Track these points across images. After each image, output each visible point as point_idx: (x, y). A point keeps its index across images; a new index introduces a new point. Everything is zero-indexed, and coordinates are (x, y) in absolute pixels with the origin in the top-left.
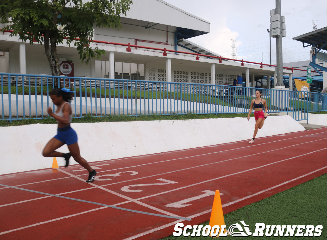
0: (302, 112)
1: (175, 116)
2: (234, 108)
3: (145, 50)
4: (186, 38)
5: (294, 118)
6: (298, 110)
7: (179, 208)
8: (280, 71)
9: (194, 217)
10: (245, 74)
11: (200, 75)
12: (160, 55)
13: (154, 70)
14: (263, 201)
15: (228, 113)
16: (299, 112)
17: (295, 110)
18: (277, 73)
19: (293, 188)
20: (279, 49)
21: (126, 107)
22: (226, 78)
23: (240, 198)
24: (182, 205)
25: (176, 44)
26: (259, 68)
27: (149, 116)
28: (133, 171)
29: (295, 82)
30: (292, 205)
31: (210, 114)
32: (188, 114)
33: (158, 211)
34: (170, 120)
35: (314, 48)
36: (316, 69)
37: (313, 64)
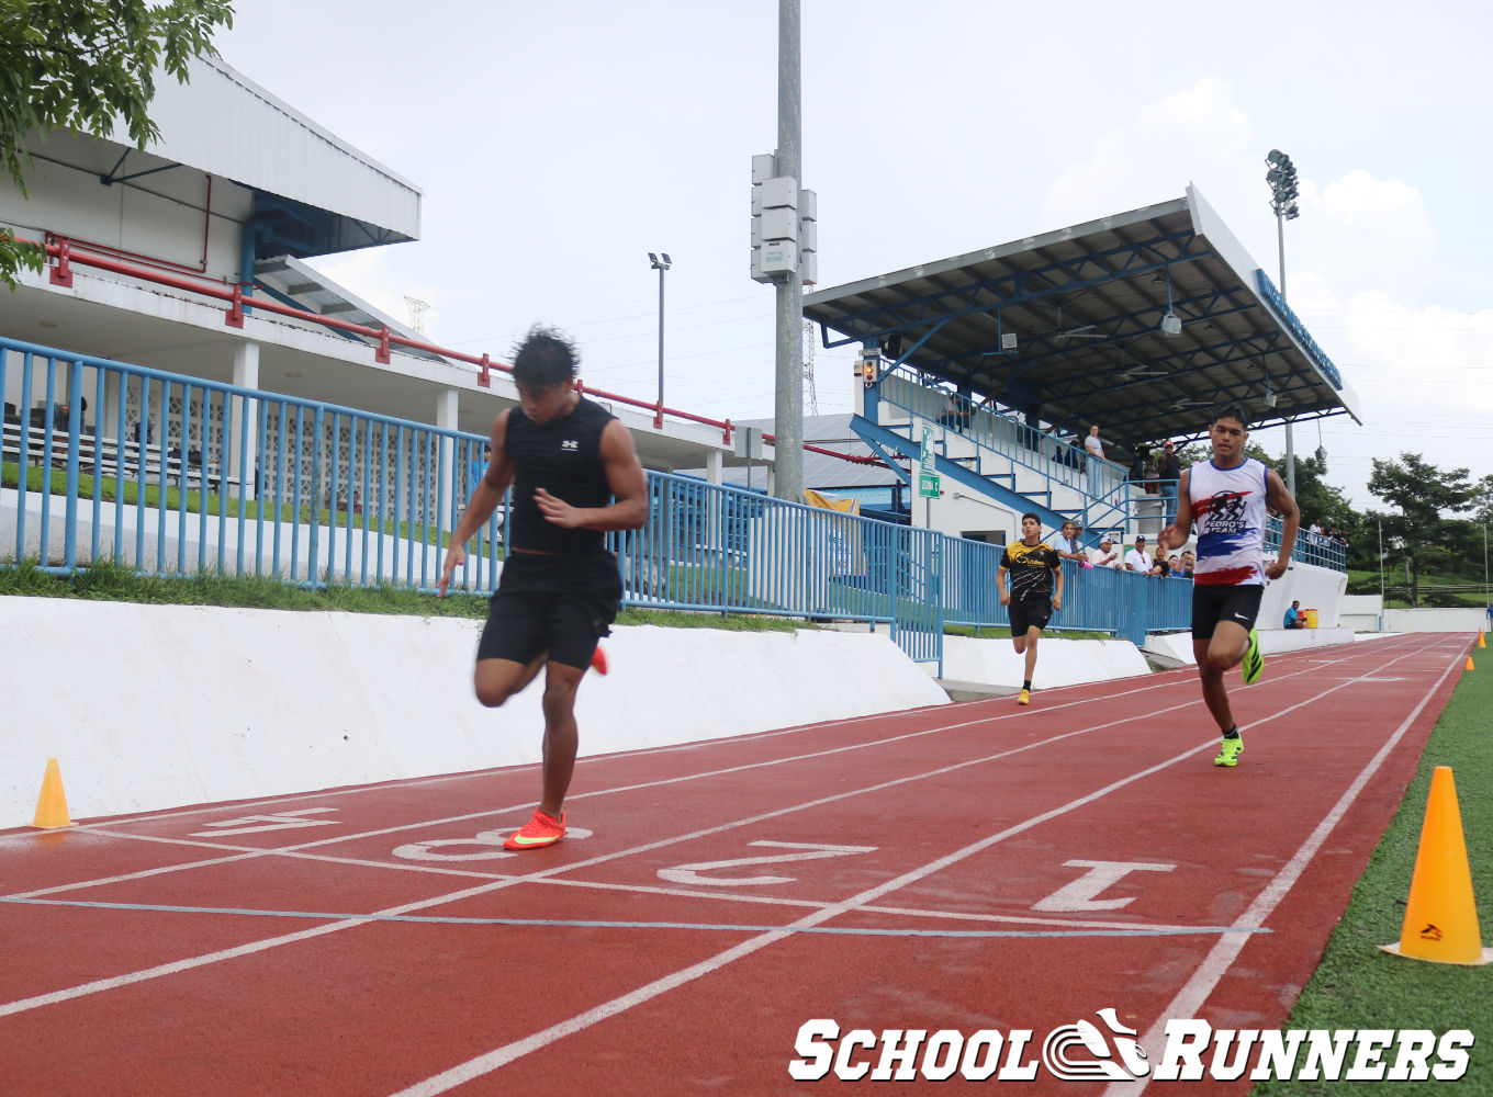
3: (140, 289)
4: (297, 255)
12: (211, 317)
20: (792, 335)
25: (247, 278)
35: (870, 352)
36: (877, 448)
37: (865, 424)
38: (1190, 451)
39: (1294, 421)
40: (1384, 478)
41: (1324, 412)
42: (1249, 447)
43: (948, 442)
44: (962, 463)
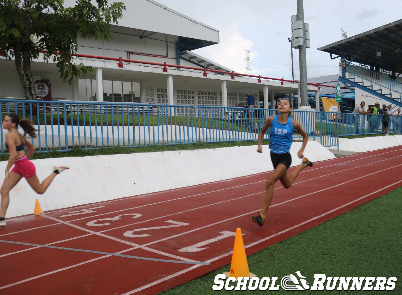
0: (331, 136)
1: (181, 146)
2: (252, 134)
3: (140, 66)
4: (190, 50)
5: (321, 144)
6: (326, 134)
7: (195, 252)
8: (304, 89)
9: (213, 261)
10: (263, 92)
11: (209, 94)
12: (159, 71)
13: (152, 90)
14: (290, 240)
15: (245, 140)
16: (328, 136)
17: (323, 134)
18: (301, 90)
19: (322, 224)
20: (303, 62)
21: (121, 137)
22: (241, 97)
23: (263, 238)
24: (198, 249)
25: (178, 57)
26: (280, 85)
27: (149, 146)
28: (135, 213)
29: (322, 101)
30: (322, 243)
31: (222, 142)
32: (196, 143)
33: (171, 257)
34: (176, 150)
35: (343, 60)
36: (346, 85)
37: (342, 79)
43: (364, 82)
44: (368, 87)
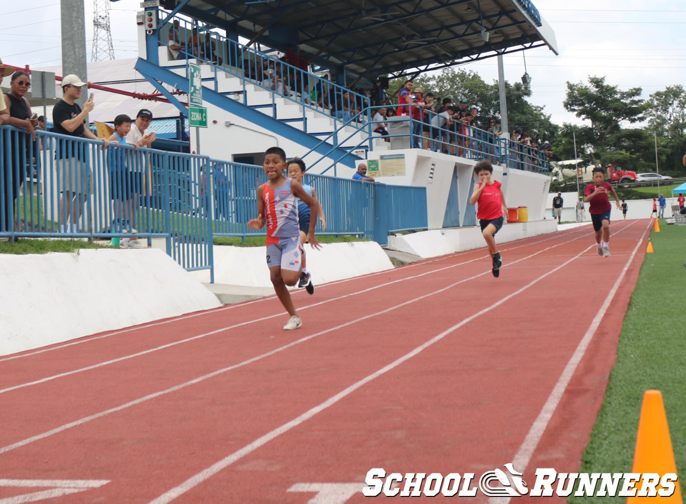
35: (150, 5)
36: (159, 86)
37: (148, 65)
38: (422, 80)
39: (504, 53)
40: (575, 97)
41: (528, 45)
42: (469, 75)
43: (219, 79)
44: (232, 97)
